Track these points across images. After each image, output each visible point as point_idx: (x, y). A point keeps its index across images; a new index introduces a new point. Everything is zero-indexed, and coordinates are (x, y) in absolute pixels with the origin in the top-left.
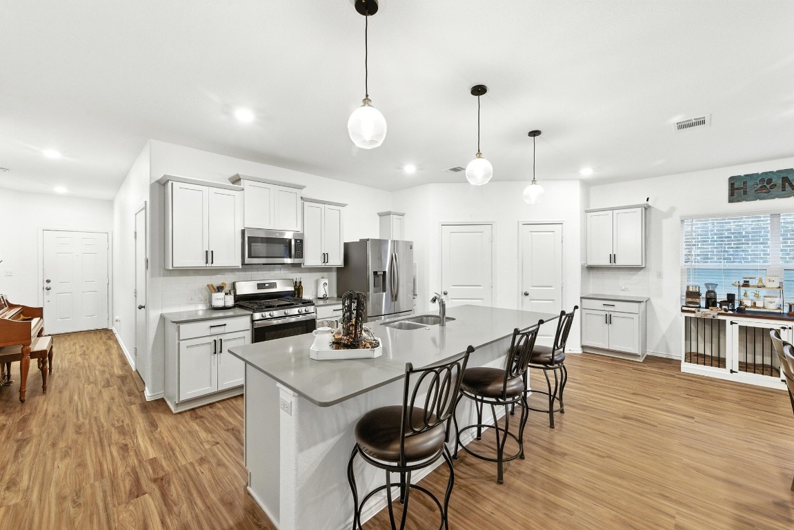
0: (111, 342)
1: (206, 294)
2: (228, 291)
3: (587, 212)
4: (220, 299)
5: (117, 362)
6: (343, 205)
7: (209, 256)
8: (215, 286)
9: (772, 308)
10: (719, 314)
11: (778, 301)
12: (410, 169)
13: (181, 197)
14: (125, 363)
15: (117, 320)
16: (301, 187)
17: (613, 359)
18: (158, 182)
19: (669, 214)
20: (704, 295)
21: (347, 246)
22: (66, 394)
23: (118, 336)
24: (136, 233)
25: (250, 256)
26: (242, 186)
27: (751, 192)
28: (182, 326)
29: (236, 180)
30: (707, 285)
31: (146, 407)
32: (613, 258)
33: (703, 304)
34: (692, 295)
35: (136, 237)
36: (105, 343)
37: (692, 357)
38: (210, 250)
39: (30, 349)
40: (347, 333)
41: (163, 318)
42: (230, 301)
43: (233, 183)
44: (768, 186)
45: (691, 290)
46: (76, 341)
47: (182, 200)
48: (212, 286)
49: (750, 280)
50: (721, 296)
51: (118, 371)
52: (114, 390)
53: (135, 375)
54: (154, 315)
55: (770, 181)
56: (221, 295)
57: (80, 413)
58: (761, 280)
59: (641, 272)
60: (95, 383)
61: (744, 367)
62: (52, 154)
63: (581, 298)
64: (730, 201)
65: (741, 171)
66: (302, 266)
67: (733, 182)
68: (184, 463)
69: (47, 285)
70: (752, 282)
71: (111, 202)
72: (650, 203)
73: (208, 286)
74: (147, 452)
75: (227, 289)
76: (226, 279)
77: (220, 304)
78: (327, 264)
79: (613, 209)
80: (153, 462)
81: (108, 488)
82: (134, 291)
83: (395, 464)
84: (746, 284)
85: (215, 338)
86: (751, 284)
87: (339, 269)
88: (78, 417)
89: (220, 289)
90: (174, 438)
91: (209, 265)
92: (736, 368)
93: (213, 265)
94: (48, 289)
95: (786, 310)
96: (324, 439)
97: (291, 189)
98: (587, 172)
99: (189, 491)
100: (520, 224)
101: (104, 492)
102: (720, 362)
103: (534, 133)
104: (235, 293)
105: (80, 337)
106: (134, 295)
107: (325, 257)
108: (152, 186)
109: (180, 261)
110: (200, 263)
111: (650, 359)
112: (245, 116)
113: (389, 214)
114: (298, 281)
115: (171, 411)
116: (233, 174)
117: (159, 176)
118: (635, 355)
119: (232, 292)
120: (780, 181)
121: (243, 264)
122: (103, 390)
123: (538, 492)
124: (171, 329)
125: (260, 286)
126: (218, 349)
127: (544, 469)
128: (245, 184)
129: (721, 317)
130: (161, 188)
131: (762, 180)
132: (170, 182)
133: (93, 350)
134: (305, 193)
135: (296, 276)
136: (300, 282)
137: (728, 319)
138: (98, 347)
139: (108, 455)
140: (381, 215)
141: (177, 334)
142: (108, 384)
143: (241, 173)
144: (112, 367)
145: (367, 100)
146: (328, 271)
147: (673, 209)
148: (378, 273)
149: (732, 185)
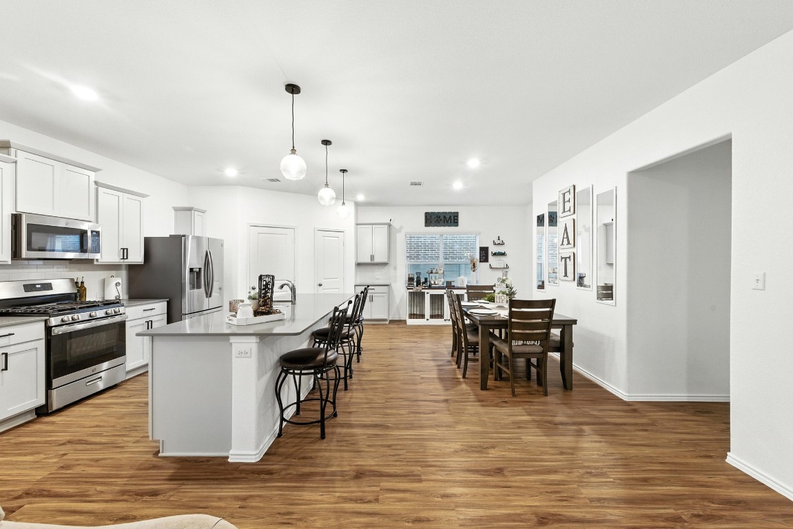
3: (357, 224)
6: (145, 196)
9: (440, 284)
10: (422, 289)
11: (442, 280)
12: (231, 172)
16: (95, 170)
17: (374, 325)
19: (399, 231)
20: (415, 279)
26: (13, 157)
27: (433, 221)
29: (3, 147)
30: (417, 273)
32: (372, 257)
33: (415, 284)
34: (411, 279)
37: (412, 316)
44: (439, 220)
45: (410, 277)
50: (422, 280)
55: (440, 217)
58: (437, 270)
59: (386, 267)
61: (432, 317)
63: (355, 285)
64: (426, 226)
65: (430, 210)
66: (95, 263)
67: (427, 214)
70: (434, 271)
72: (391, 222)
78: (126, 261)
79: (371, 224)
84: (431, 272)
87: (132, 268)
92: (429, 318)
95: (445, 285)
97: (82, 170)
98: (361, 198)
100: (316, 231)
102: (422, 316)
103: (344, 171)
107: (125, 252)
111: (391, 322)
112: (83, 93)
113: (189, 209)
114: (80, 281)
118: (385, 320)
120: (443, 218)
121: (18, 258)
123: (366, 387)
125: (28, 288)
127: (364, 378)
128: (17, 154)
129: (423, 291)
131: (437, 216)
135: (78, 275)
136: (82, 283)
137: (426, 291)
140: (177, 209)
146: (116, 270)
147: (401, 228)
148: (194, 270)
149: (426, 217)
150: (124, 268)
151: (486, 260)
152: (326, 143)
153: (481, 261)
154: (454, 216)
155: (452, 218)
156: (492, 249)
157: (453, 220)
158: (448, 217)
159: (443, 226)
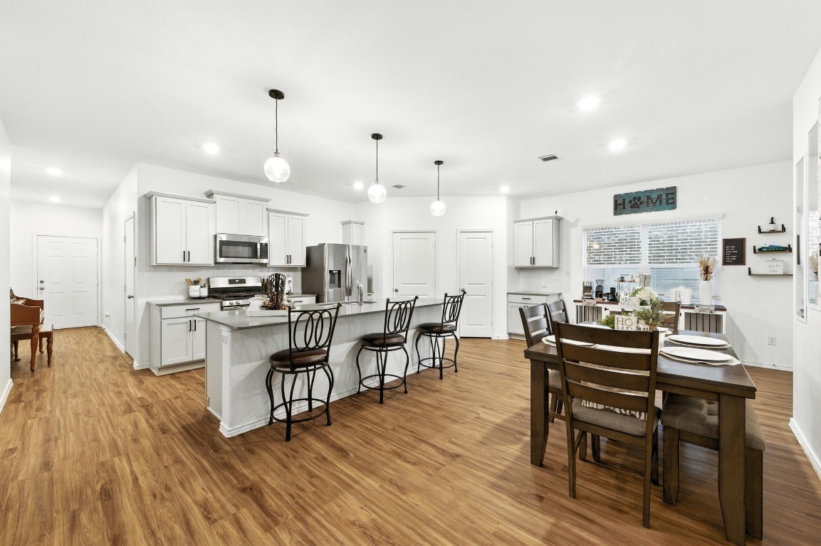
0: (101, 336)
1: (184, 286)
2: (203, 285)
3: (516, 222)
4: (196, 291)
5: (108, 348)
6: (306, 215)
7: (186, 255)
8: (192, 281)
10: (597, 303)
13: (163, 209)
14: (115, 348)
15: (107, 316)
16: (266, 201)
18: (145, 196)
19: (574, 225)
20: (594, 289)
21: (309, 250)
22: (68, 368)
23: (107, 331)
24: (125, 238)
25: (221, 256)
26: (214, 200)
27: (628, 206)
28: (163, 308)
29: (210, 195)
31: (135, 373)
32: (533, 260)
34: (587, 289)
35: (125, 241)
36: (96, 336)
38: (188, 251)
39: (38, 329)
40: (272, 300)
41: (148, 304)
42: (205, 292)
43: (208, 197)
44: (639, 203)
45: (585, 285)
46: (69, 334)
47: (164, 212)
48: (190, 280)
49: (625, 277)
50: (607, 290)
51: (109, 353)
52: (108, 364)
53: (125, 356)
54: (141, 302)
55: (639, 198)
56: (197, 287)
57: (81, 377)
58: (632, 277)
59: (556, 273)
60: (91, 360)
62: (54, 171)
63: (508, 294)
64: (615, 214)
65: (622, 190)
66: (268, 265)
67: (616, 198)
68: (163, 398)
69: (40, 285)
70: (626, 278)
71: (100, 211)
72: (559, 215)
73: (186, 280)
74: (136, 394)
75: (202, 283)
76: (203, 275)
77: (196, 294)
78: (291, 264)
79: (533, 220)
80: (141, 399)
81: (109, 410)
82: (123, 286)
83: (289, 370)
84: (622, 280)
85: (191, 319)
86: (625, 279)
87: (303, 269)
88: (80, 378)
89: (196, 283)
90: (156, 388)
91: (186, 262)
93: (190, 263)
94: (42, 289)
96: (250, 361)
97: (258, 202)
98: (506, 189)
99: (166, 410)
100: (458, 232)
101: (107, 412)
103: (439, 163)
104: (209, 286)
105: (72, 332)
106: (123, 289)
107: (289, 258)
108: (140, 200)
109: (163, 259)
110: (179, 261)
112: (211, 149)
113: (349, 223)
114: (266, 278)
115: (154, 375)
116: (207, 189)
117: (146, 192)
119: (206, 285)
120: (646, 199)
121: (216, 263)
122: (98, 364)
124: (156, 311)
125: (231, 282)
126: (193, 328)
128: (216, 197)
129: (599, 305)
130: (147, 201)
131: (635, 198)
132: (154, 197)
133: (85, 340)
134: (271, 205)
135: (264, 274)
137: (603, 306)
138: (90, 338)
139: (107, 397)
140: (344, 224)
141: (159, 314)
142: (102, 361)
143: (214, 189)
144: (105, 351)
145: (277, 152)
146: (293, 271)
147: (578, 220)
148: (334, 272)
149: (616, 201)
150: (300, 270)
151: (740, 260)
152: (377, 137)
153: (725, 263)
154: (667, 195)
155: (664, 197)
156: (753, 241)
157: (664, 201)
158: (654, 196)
159: (646, 211)
